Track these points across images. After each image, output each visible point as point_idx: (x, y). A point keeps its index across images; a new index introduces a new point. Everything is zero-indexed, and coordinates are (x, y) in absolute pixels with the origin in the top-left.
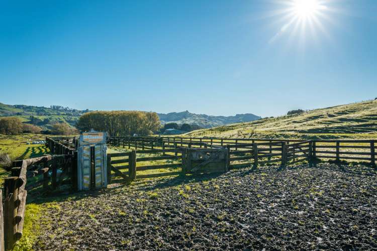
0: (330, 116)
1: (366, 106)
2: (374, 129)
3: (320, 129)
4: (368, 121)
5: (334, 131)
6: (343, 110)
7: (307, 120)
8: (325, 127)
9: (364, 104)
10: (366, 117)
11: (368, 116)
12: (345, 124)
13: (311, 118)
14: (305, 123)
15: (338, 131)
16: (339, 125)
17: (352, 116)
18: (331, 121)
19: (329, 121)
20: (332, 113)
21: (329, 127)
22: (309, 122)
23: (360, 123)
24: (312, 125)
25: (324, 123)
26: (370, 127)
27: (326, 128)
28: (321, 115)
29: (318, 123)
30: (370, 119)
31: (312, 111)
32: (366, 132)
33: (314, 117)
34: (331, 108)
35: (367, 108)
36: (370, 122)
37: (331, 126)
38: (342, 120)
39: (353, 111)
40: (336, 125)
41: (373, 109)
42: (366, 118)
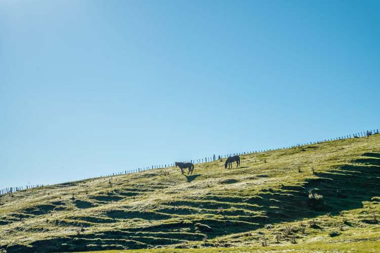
0: (81, 204)
1: (156, 182)
2: (183, 237)
3: (65, 240)
4: (169, 217)
5: (98, 242)
6: (110, 190)
7: (21, 216)
8: (75, 233)
9: (145, 176)
10: (163, 207)
11: (168, 204)
12: (121, 225)
13: (31, 211)
14: (18, 224)
15: (107, 242)
16: (108, 228)
17: (133, 203)
18: (88, 219)
19: (83, 218)
20: (83, 197)
21: (86, 232)
22: (31, 222)
23: (156, 223)
24: (41, 230)
25: (71, 224)
26: (175, 232)
27: (79, 236)
28: (59, 203)
29: (57, 222)
30: (173, 211)
31: (25, 193)
32: (170, 243)
33: (39, 207)
34: (72, 184)
35: (160, 187)
36: (175, 219)
37: (89, 231)
38: (114, 215)
39: (132, 193)
40: (102, 228)
41: (171, 188)
42: (165, 210)
